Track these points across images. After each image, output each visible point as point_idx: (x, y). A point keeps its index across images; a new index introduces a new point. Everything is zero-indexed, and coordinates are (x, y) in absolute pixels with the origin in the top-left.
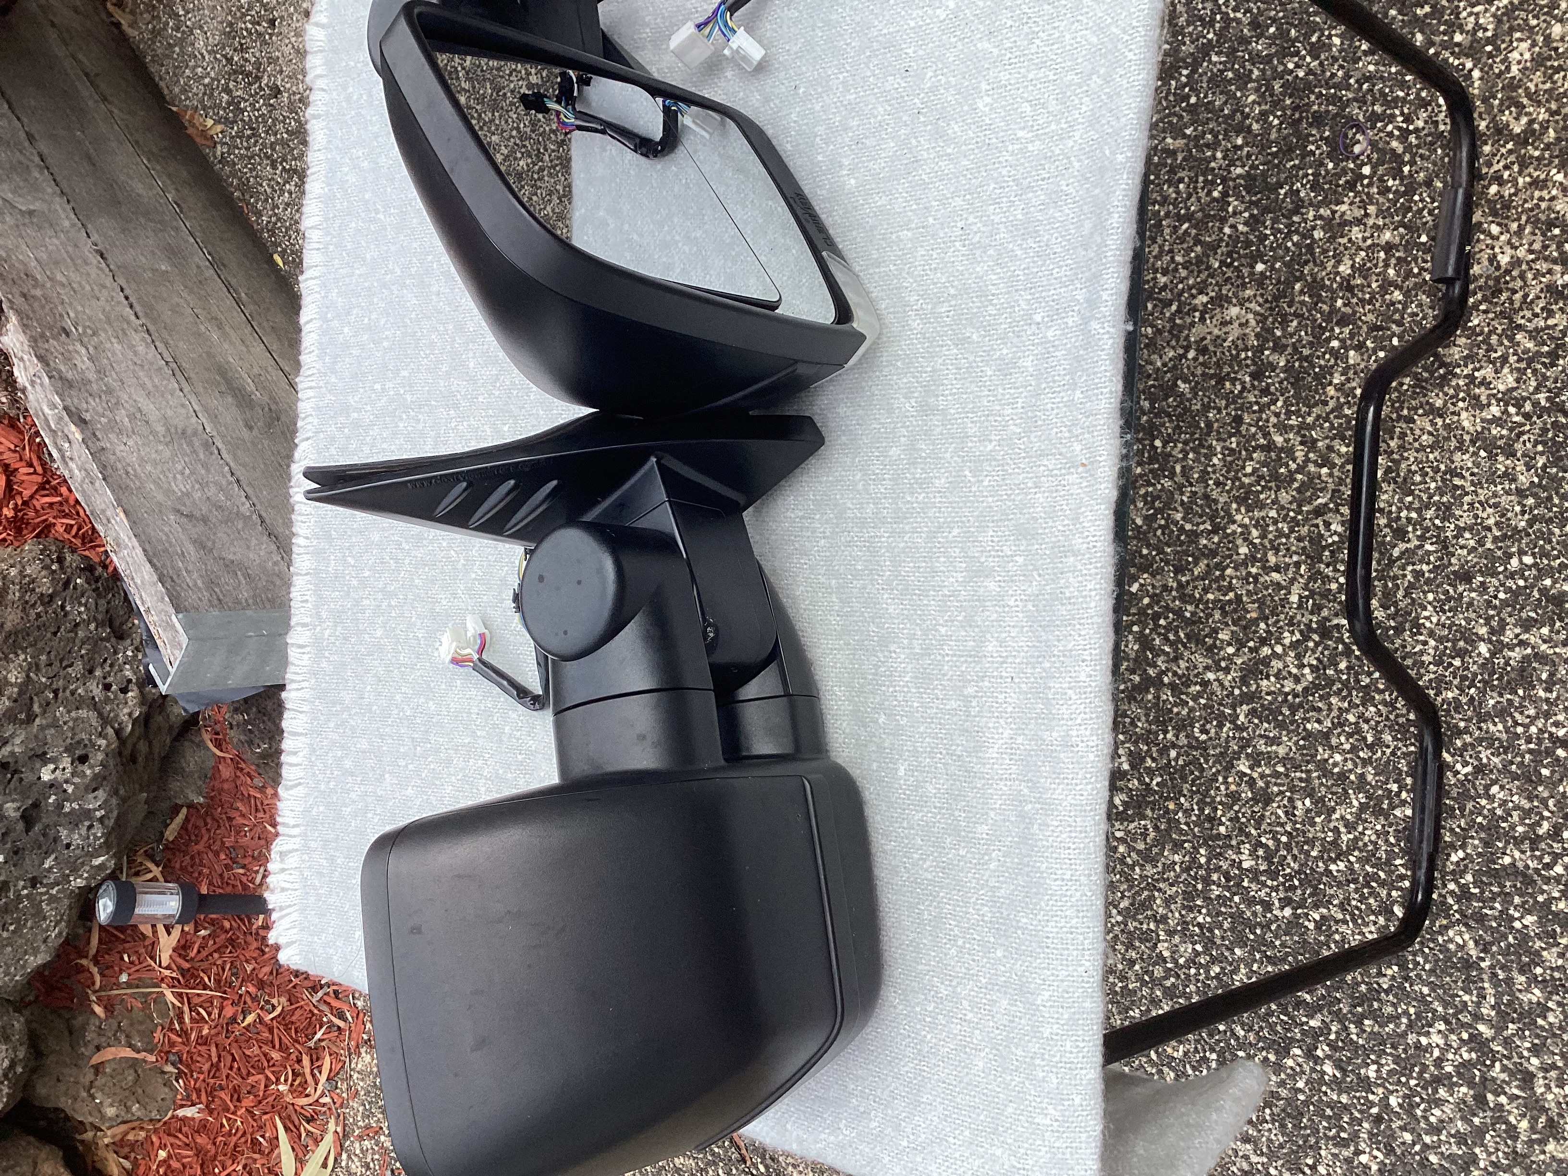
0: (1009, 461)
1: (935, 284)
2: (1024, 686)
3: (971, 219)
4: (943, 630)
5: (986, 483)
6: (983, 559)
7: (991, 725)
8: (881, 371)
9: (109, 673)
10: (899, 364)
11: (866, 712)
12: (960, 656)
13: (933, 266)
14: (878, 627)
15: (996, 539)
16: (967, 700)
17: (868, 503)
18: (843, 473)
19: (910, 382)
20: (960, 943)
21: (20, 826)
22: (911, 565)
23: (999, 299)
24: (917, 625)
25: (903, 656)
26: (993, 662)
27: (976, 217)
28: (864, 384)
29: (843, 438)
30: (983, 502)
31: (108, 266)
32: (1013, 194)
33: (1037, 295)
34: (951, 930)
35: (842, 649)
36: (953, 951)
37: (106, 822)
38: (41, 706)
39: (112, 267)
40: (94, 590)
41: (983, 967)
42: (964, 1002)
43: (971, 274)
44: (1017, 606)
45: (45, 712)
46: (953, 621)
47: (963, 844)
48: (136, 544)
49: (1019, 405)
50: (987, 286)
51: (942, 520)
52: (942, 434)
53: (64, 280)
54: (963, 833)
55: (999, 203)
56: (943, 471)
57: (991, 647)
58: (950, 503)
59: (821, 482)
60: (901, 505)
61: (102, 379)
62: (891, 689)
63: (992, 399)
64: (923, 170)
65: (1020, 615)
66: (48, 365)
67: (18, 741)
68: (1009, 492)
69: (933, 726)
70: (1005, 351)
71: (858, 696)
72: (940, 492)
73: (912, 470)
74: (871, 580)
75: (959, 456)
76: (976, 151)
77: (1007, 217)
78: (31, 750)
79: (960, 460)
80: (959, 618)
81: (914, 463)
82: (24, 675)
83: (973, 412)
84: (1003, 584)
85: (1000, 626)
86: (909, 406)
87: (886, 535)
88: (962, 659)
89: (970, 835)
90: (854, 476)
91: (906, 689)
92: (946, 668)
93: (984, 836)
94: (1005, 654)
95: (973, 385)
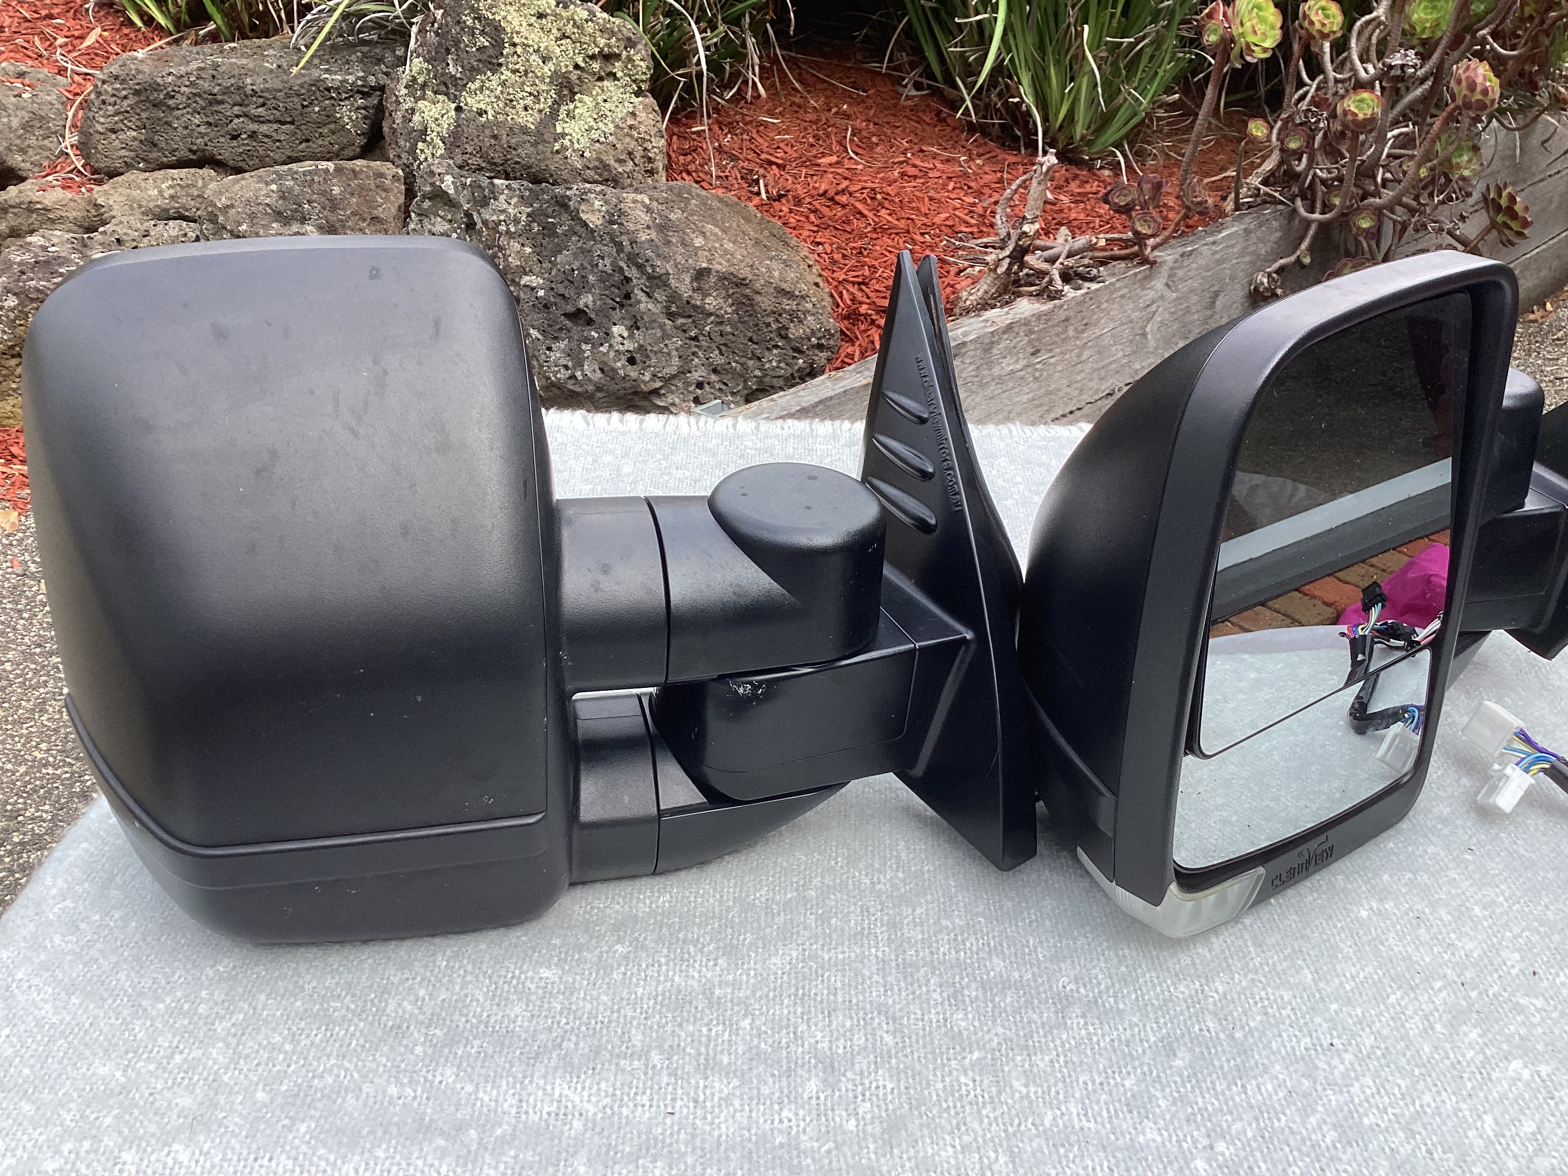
0: (998, 1112)
1: (1245, 1013)
2: (660, 1130)
3: (1348, 1057)
4: (746, 1023)
5: (963, 1079)
6: (849, 1074)
7: (603, 1085)
8: (1109, 948)
9: (713, 387)
10: (1123, 969)
11: (633, 932)
12: (707, 1046)
13: (1270, 1010)
14: (751, 944)
15: (881, 1092)
16: (644, 1055)
17: (923, 932)
18: (962, 904)
19: (1099, 983)
20: (288, 1047)
21: (570, 309)
22: (839, 985)
23: (1239, 1094)
24: (754, 993)
25: (709, 975)
26: (697, 1088)
27: (1352, 1064)
28: (1088, 928)
29: (1010, 904)
30: (935, 1075)
31: (1100, 399)
32: (1398, 1111)
33: (1254, 1145)
34: (308, 1036)
35: (721, 904)
36: (277, 1039)
37: (572, 382)
38: (683, 324)
39: (1099, 402)
40: (792, 374)
41: (246, 1076)
42: (200, 1052)
43: (1268, 1057)
44: (781, 1121)
45: (676, 328)
46: (759, 1036)
47: (430, 1051)
48: (837, 392)
49: (1085, 1123)
50: (1255, 1078)
51: (905, 1021)
52: (1029, 1022)
53: (1084, 357)
54: (446, 1050)
55: (1379, 1092)
56: (976, 1024)
57: (719, 1086)
58: (931, 1033)
59: (946, 879)
60: (922, 971)
61: (993, 380)
62: (663, 960)
63: (1090, 1087)
64: (1402, 998)
65: (768, 1126)
66: (1004, 333)
67: (650, 306)
68: (952, 1112)
69: (608, 1013)
70: (1162, 1103)
71: (655, 923)
72: (946, 1020)
73: (973, 985)
74: (816, 936)
75: (999, 1044)
76: (1447, 1062)
77: (1360, 1105)
78: (642, 318)
79: (994, 1045)
80: (763, 1045)
81: (983, 988)
82: (713, 311)
83: (1066, 1062)
84: (814, 1101)
85: (751, 1099)
86: (1064, 981)
87: (880, 954)
88: (703, 1050)
89: (442, 1060)
90: (960, 917)
91: (662, 978)
92: (691, 1028)
93: (438, 1078)
94: (708, 1104)
95: (1107, 1063)
